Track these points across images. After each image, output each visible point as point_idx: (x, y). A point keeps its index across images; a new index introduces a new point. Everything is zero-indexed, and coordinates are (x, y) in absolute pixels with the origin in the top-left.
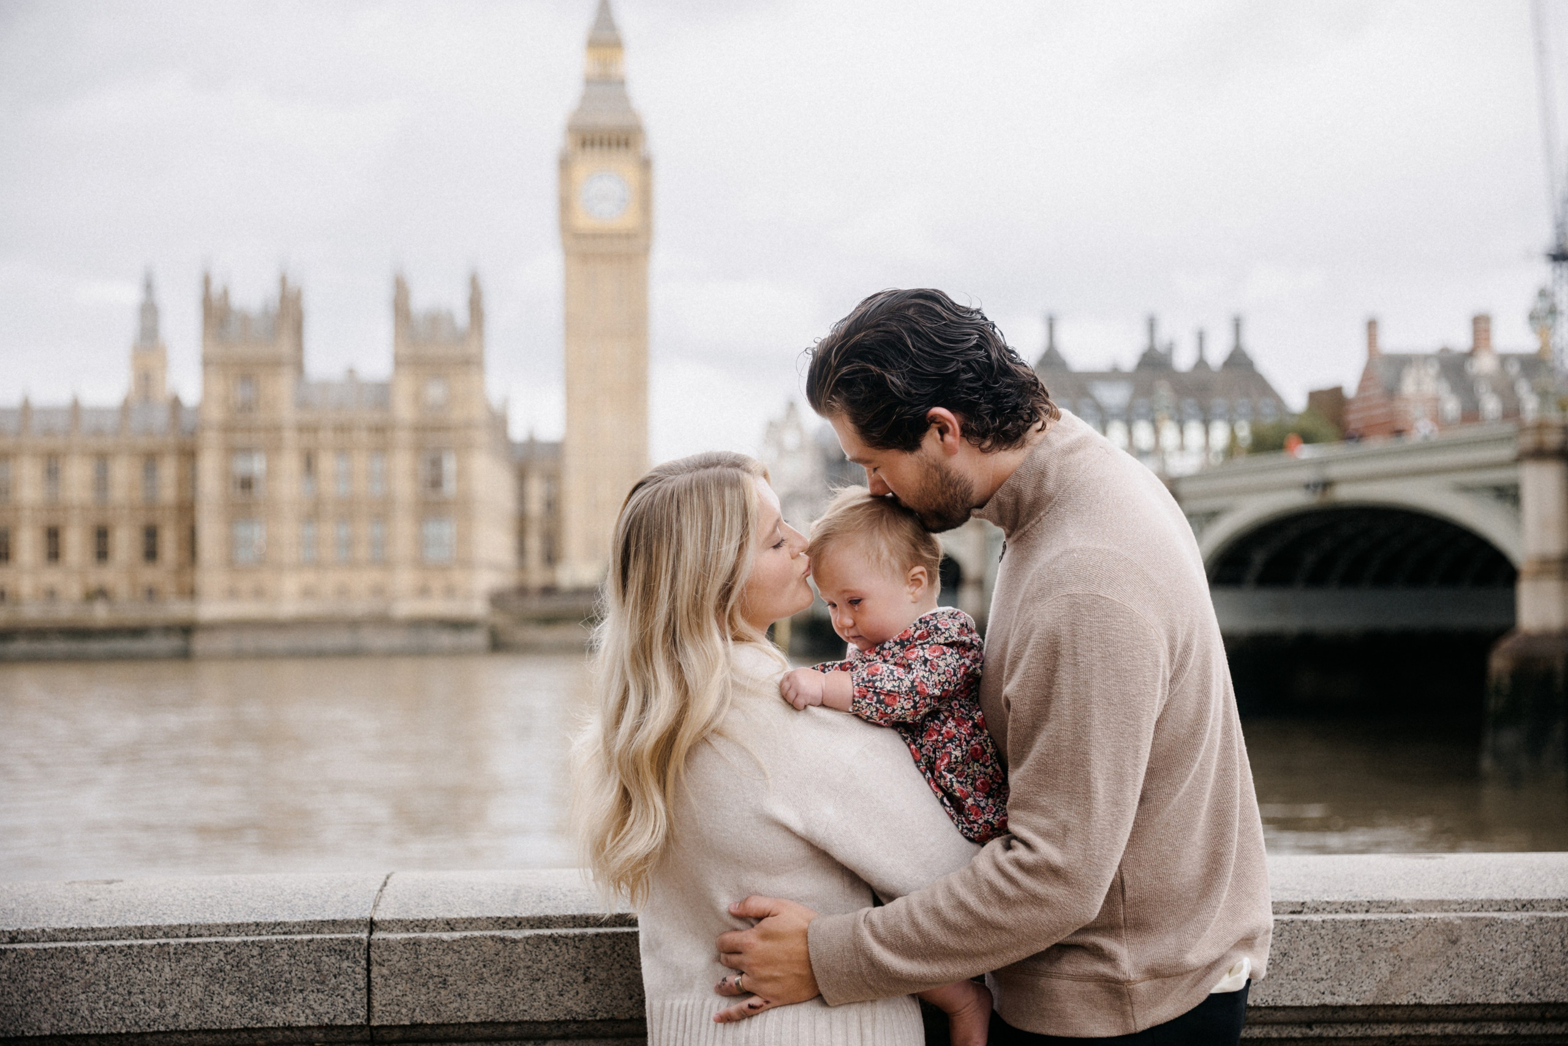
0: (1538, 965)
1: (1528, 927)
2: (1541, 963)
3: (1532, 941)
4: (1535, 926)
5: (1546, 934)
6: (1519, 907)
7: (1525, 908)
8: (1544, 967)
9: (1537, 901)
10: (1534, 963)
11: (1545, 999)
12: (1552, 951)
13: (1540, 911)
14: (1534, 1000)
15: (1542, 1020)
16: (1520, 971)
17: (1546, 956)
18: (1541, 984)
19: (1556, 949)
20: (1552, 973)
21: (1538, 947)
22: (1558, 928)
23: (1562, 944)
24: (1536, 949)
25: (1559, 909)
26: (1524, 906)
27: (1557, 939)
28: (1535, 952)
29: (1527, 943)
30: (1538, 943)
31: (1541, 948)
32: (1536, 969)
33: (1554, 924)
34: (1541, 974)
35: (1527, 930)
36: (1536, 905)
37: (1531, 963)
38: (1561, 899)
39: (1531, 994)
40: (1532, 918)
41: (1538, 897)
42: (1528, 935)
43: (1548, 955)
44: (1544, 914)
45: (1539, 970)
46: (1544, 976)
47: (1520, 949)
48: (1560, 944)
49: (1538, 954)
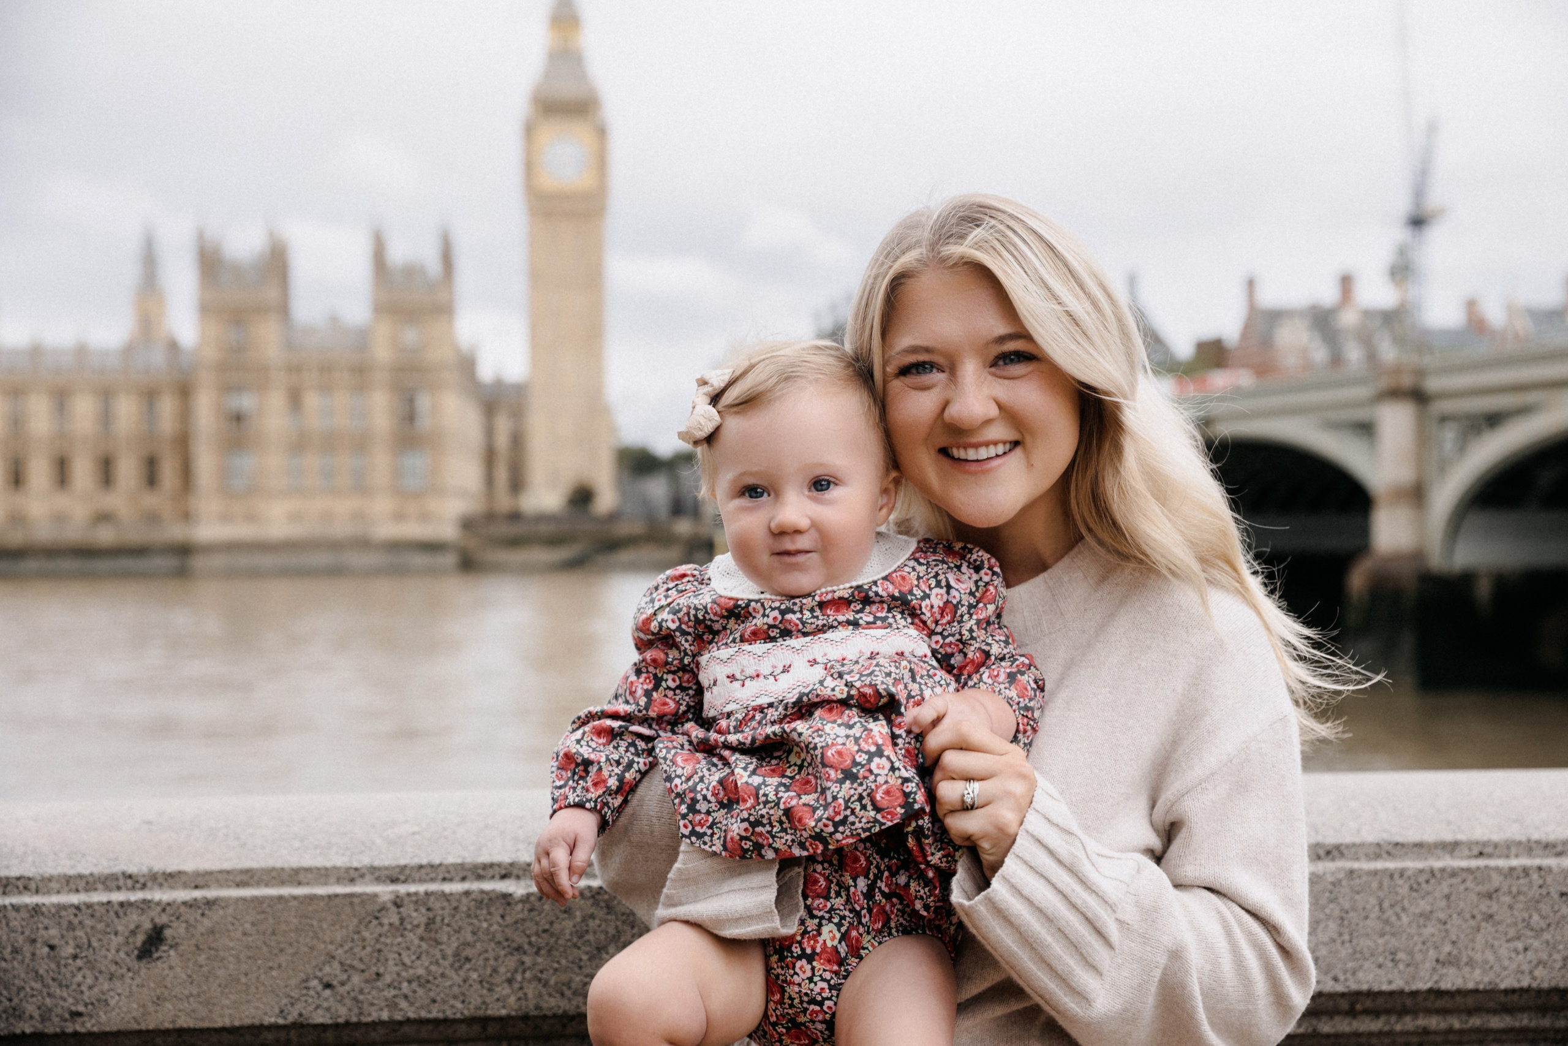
0: (1346, 937)
1: (1333, 884)
2: (1351, 934)
3: (1339, 904)
4: (1344, 883)
5: (1358, 893)
6: (1322, 853)
7: (1331, 857)
8: (1355, 941)
9: (1348, 846)
10: (1341, 934)
11: (1354, 987)
12: (1366, 918)
13: (1352, 859)
14: (1340, 988)
15: (1352, 1013)
16: (1321, 947)
17: (1357, 924)
18: (1350, 965)
19: (1372, 916)
20: (1365, 950)
21: (1347, 912)
22: (1375, 885)
23: (1381, 908)
24: (1344, 915)
25: (1377, 857)
26: (1328, 853)
27: (1373, 901)
28: (1342, 919)
29: (1331, 906)
30: (1347, 905)
31: (1352, 914)
32: (1343, 943)
33: (1370, 879)
34: (1350, 951)
35: (1330, 887)
36: (1345, 852)
37: (1335, 936)
38: (1382, 843)
39: (1336, 979)
40: (1339, 870)
41: (1348, 839)
42: (1333, 896)
43: (1361, 924)
44: (1356, 865)
45: (1347, 945)
46: (1355, 953)
47: (1322, 916)
48: (1377, 908)
49: (1346, 922)
